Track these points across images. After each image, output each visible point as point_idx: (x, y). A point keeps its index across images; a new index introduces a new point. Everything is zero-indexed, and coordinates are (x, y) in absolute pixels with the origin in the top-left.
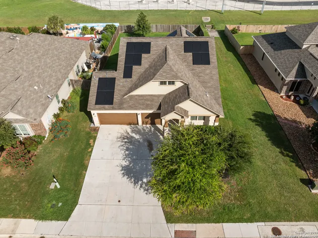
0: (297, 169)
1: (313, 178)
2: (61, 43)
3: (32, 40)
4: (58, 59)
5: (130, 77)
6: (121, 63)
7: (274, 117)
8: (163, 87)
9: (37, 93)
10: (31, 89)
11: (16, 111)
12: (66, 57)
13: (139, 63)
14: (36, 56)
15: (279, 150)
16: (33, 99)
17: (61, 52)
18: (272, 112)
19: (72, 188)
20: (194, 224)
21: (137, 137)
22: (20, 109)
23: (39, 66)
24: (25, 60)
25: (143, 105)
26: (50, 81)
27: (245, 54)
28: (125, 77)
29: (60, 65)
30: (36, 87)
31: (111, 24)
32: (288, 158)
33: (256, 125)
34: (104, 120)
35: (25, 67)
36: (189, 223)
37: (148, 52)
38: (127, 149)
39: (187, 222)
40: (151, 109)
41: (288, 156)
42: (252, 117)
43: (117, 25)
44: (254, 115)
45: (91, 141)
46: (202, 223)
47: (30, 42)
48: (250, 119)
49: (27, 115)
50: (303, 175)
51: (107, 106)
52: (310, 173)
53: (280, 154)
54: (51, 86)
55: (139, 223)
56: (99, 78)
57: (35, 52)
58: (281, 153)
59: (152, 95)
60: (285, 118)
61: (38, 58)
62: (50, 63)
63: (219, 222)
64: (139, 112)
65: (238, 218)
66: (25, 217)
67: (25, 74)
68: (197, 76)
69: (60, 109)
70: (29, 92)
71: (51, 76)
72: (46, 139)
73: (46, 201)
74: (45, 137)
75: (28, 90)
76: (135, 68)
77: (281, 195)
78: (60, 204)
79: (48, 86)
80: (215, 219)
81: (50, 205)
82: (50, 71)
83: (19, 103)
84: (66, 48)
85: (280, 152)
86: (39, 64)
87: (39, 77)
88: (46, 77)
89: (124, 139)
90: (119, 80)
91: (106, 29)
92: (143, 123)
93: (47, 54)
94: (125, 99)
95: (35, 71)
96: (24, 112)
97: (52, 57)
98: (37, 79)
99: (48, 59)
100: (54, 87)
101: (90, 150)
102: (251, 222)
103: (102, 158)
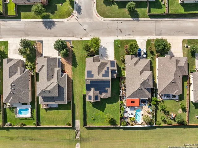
5: (107, 68)
7: (72, 65)
13: (105, 71)
18: (72, 67)
21: (105, 58)
37: (103, 74)
38: (107, 55)
42: (77, 66)
44: (77, 67)
52: (71, 49)
58: (75, 54)
76: (106, 70)
89: (108, 57)
90: (110, 67)
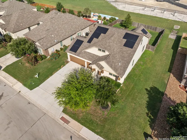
0: (149, 126)
1: (154, 136)
2: (78, 20)
3: (65, 16)
4: (71, 27)
5: (90, 43)
6: (90, 35)
7: (163, 94)
8: (99, 52)
9: (52, 38)
10: (51, 36)
11: (39, 42)
12: (76, 27)
14: (62, 23)
15: (147, 111)
16: (49, 40)
17: (75, 24)
18: (164, 91)
19: (41, 80)
20: (72, 119)
22: (41, 42)
23: (60, 27)
24: (56, 23)
25: (88, 57)
26: (61, 35)
27: (181, 54)
28: (88, 42)
29: (70, 30)
30: (53, 36)
31: (114, 17)
32: (148, 118)
33: (147, 93)
34: (73, 59)
35: (54, 26)
36: (71, 117)
37: (105, 33)
39: (70, 116)
40: (90, 61)
41: (150, 117)
42: (149, 89)
43: (117, 18)
44: (151, 88)
45: (62, 66)
46: (76, 120)
47: (63, 17)
48: (146, 89)
49: (42, 45)
50: (149, 131)
51: (73, 52)
52: (154, 133)
53: (146, 114)
54: (60, 37)
55: (52, 105)
56: (77, 39)
57: (63, 21)
59: (94, 54)
60: (169, 97)
61: (62, 24)
62: (66, 27)
63: (83, 125)
64: (86, 61)
65: (93, 129)
66: (20, 82)
67: (52, 29)
68: (122, 52)
69: (61, 49)
70: (49, 37)
71: (63, 33)
72: (47, 58)
73: (30, 80)
74: (47, 57)
75: (49, 36)
76: (95, 39)
77: (125, 133)
78: (34, 83)
79: (59, 37)
80: (82, 123)
81: (30, 82)
82: (64, 31)
83: (42, 40)
84: (79, 23)
85: (146, 113)
86: (61, 27)
87: (57, 32)
88: (60, 33)
89: (75, 70)
90: (85, 43)
91: (110, 19)
92: (87, 67)
93: (68, 23)
94: (82, 52)
95: (57, 29)
96: (42, 44)
97: (69, 25)
98: (56, 32)
99: (66, 26)
100: (61, 38)
101: (59, 69)
102: (97, 134)
103: (60, 74)
